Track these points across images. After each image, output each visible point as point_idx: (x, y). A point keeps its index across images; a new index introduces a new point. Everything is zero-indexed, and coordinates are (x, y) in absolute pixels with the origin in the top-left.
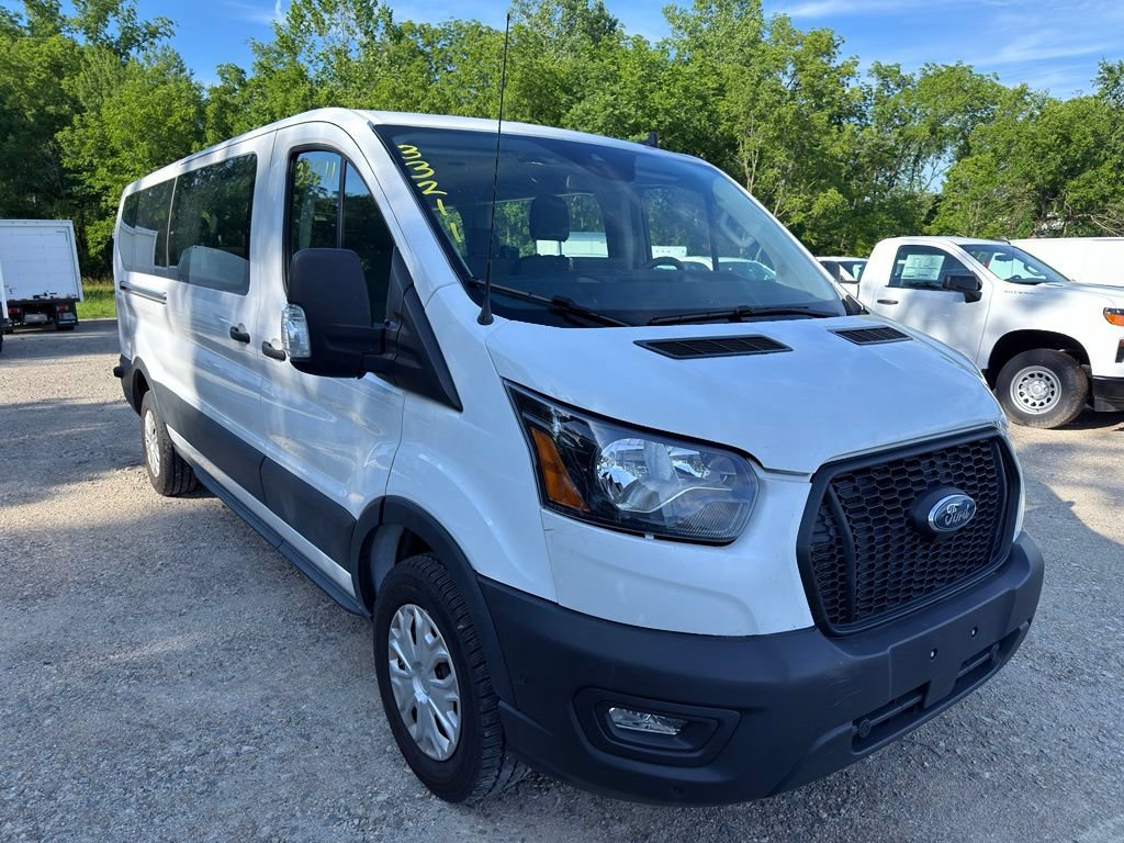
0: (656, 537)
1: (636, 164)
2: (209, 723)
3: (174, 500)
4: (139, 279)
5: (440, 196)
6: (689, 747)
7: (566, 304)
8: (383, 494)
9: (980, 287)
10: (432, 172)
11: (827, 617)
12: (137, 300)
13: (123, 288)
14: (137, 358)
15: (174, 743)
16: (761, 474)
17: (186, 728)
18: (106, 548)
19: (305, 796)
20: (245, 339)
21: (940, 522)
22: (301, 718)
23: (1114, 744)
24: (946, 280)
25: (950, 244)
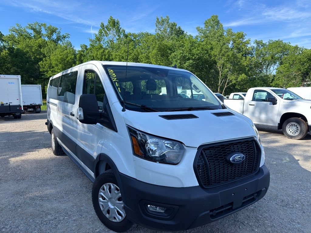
0: (159, 163)
1: (169, 72)
2: (58, 211)
3: (57, 156)
4: (52, 100)
5: (117, 82)
6: (166, 215)
7: (145, 107)
8: (100, 153)
9: (276, 101)
10: (115, 76)
11: (202, 183)
12: (51, 106)
13: (48, 102)
14: (51, 120)
15: (49, 216)
16: (185, 147)
17: (52, 212)
18: (39, 168)
19: (78, 230)
20: (73, 115)
21: (234, 160)
22: (81, 210)
23: (294, 223)
24: (267, 99)
25: (268, 89)
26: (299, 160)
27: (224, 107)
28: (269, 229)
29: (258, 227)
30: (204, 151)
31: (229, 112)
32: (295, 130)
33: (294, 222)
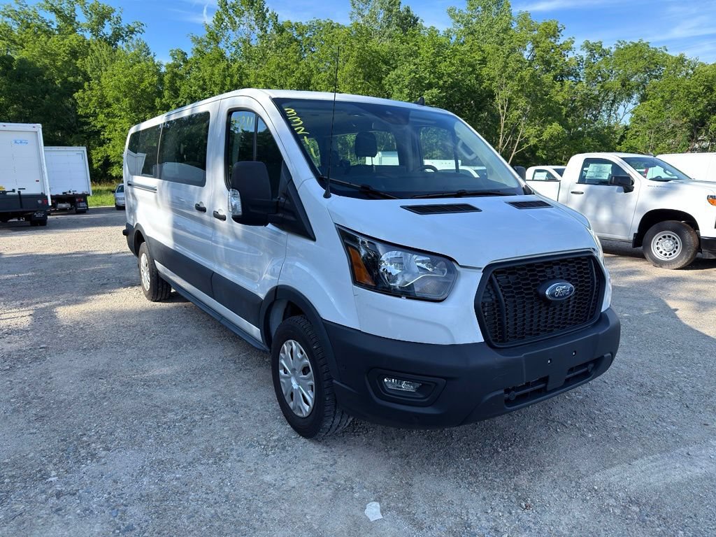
0: (407, 298)
2: (186, 406)
4: (139, 180)
5: (306, 135)
6: (421, 396)
7: (368, 189)
8: (276, 285)
9: (633, 183)
10: (301, 123)
11: (491, 339)
12: (137, 191)
13: (129, 185)
14: (137, 224)
15: (169, 414)
16: (458, 268)
17: (175, 408)
18: (124, 327)
19: (237, 437)
20: (203, 210)
21: (552, 295)
22: (233, 404)
23: (664, 424)
24: (612, 179)
25: (614, 157)
26: (676, 310)
27: (527, 191)
28: (616, 434)
29: (593, 431)
30: (496, 277)
31: (541, 202)
32: (671, 248)
33: (664, 421)
